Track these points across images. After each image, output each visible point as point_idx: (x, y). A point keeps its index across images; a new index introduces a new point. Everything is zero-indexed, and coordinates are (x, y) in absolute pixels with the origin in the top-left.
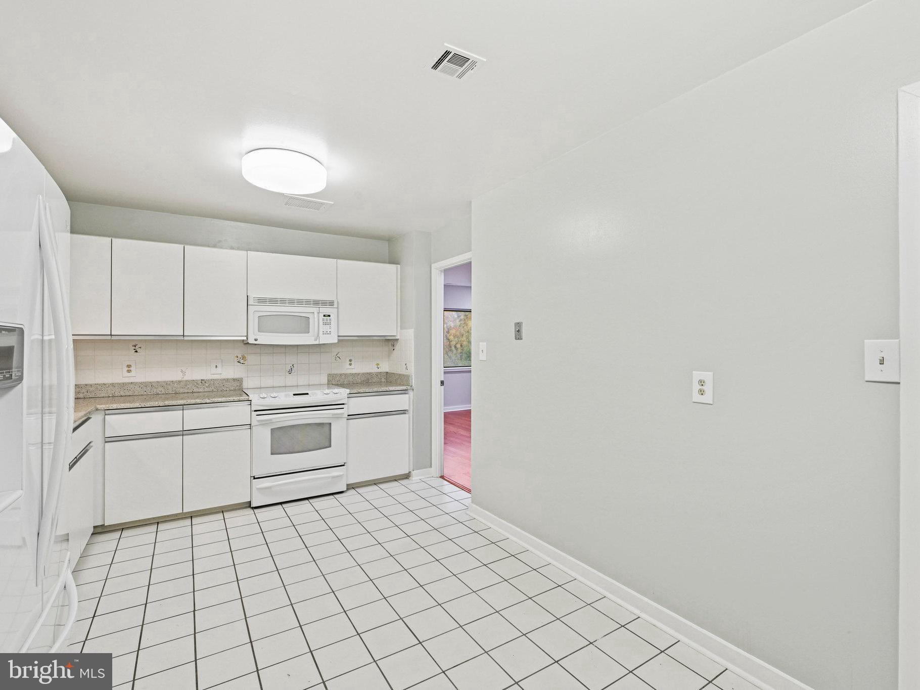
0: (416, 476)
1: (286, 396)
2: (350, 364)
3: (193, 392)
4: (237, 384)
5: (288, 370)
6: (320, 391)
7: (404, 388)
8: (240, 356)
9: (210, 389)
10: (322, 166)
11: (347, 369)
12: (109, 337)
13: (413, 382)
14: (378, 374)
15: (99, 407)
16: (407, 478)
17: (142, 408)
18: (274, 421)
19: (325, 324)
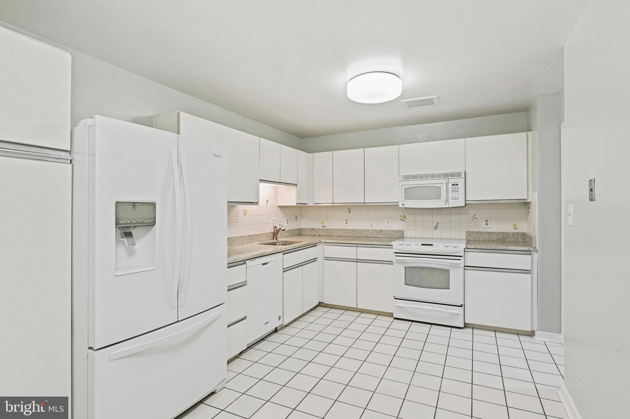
0: (540, 336)
1: (416, 245)
2: (487, 224)
3: (375, 237)
4: (399, 234)
5: (434, 227)
6: (442, 244)
7: (526, 249)
8: (402, 215)
9: (385, 236)
10: (399, 79)
11: (483, 228)
12: (332, 204)
13: (537, 243)
14: (514, 234)
15: (322, 241)
16: (531, 336)
17: (338, 243)
18: (407, 261)
19: (454, 191)
